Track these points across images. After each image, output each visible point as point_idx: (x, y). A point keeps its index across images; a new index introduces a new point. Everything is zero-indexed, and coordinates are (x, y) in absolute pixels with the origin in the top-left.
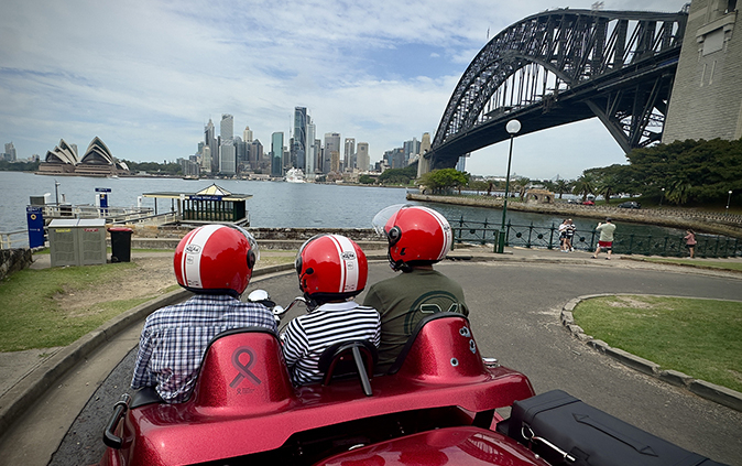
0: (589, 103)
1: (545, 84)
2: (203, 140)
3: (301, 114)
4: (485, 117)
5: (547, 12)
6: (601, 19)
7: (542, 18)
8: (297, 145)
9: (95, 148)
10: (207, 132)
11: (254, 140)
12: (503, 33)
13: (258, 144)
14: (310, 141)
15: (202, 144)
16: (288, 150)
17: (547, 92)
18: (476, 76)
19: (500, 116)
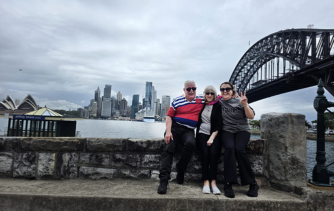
0: (313, 77)
1: (284, 68)
2: (94, 98)
3: (149, 84)
4: (251, 86)
5: (281, 31)
6: (313, 32)
7: (279, 34)
8: (147, 102)
9: (28, 101)
10: (96, 94)
11: (122, 99)
12: (258, 43)
13: (124, 101)
14: (154, 99)
15: (93, 100)
16: (142, 104)
17: (286, 72)
18: (244, 65)
19: (260, 85)
